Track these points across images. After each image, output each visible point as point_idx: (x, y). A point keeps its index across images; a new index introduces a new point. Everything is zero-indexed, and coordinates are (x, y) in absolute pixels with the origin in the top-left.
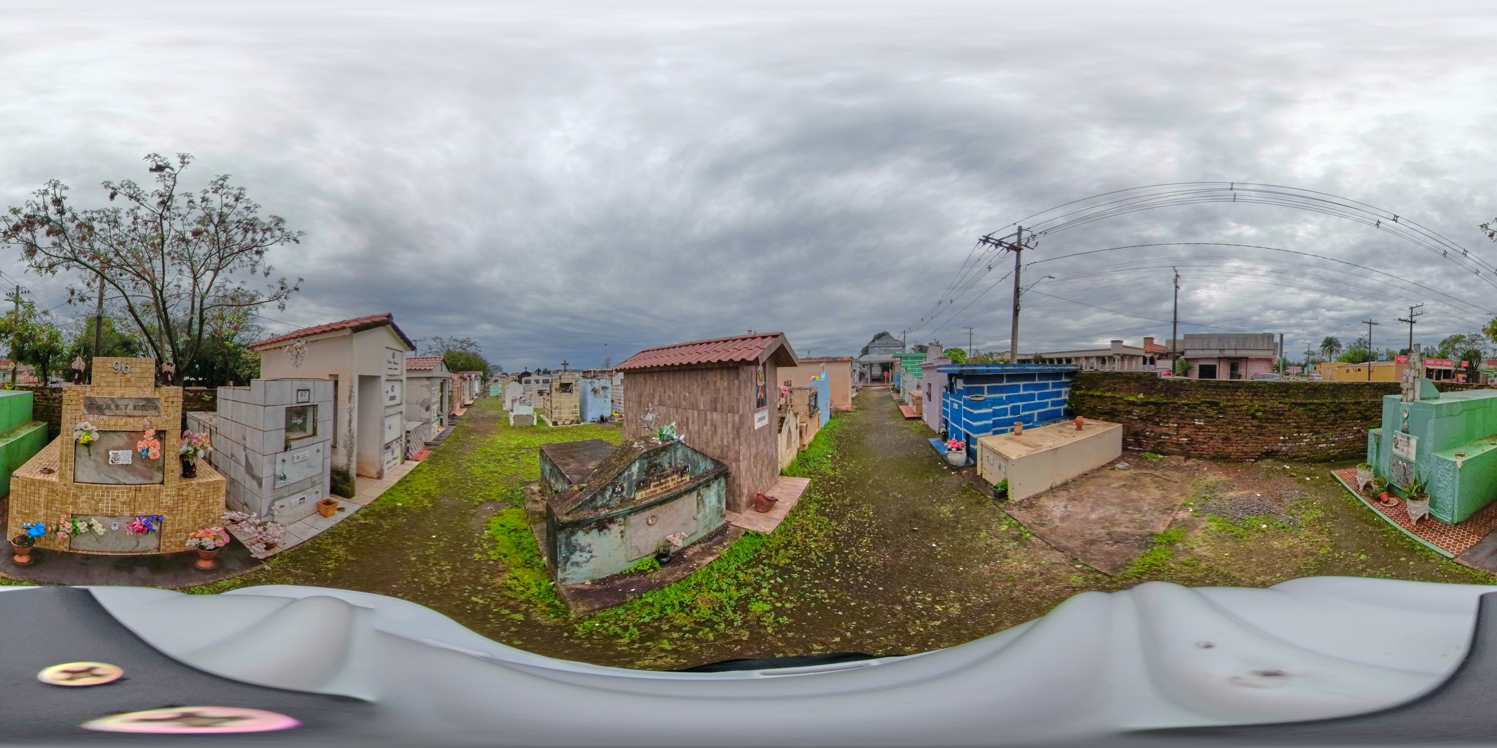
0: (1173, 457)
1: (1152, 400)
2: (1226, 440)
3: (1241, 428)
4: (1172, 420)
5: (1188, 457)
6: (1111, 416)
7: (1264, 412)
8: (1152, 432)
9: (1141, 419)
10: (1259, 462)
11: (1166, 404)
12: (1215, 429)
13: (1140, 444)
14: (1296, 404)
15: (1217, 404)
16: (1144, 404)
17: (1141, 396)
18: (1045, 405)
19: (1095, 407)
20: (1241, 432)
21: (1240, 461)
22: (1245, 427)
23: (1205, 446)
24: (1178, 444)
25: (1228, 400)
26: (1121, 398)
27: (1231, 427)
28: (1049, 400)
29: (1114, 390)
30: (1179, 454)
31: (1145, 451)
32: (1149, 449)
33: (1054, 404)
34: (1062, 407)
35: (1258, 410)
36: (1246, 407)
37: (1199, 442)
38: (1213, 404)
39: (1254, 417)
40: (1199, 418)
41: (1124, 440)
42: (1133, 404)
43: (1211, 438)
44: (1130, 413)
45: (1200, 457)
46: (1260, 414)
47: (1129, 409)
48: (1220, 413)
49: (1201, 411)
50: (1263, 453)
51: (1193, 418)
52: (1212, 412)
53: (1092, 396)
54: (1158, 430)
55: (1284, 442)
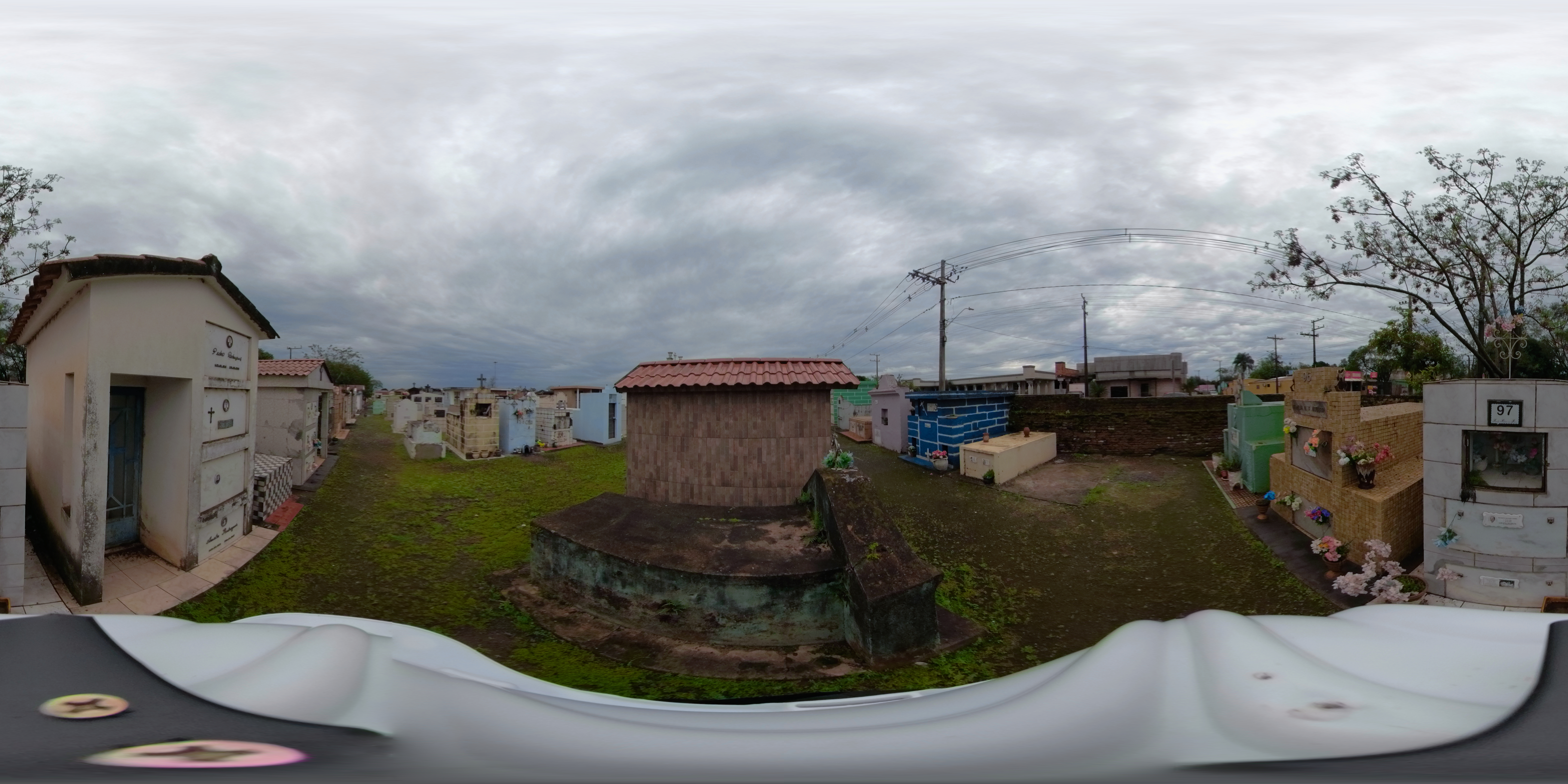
0: (1095, 455)
1: (1076, 414)
2: (1131, 440)
3: (1140, 431)
4: (1092, 428)
5: (1105, 454)
6: (1046, 428)
7: (1156, 419)
8: (1078, 437)
9: (1069, 428)
10: (1154, 456)
11: (1087, 416)
12: (1123, 433)
13: (1070, 448)
14: (1177, 413)
15: (1123, 415)
16: (1071, 418)
17: (1068, 412)
18: (993, 423)
19: (1032, 422)
20: (1140, 434)
21: (1140, 455)
22: (1143, 430)
23: (1117, 446)
24: (1098, 445)
25: (1130, 412)
26: (1053, 414)
27: (1133, 430)
28: (996, 419)
29: (1047, 408)
30: (1098, 453)
31: (1073, 453)
32: (1076, 450)
33: (1000, 421)
34: (1005, 424)
35: (1151, 418)
36: (1142, 416)
37: (1112, 443)
38: (1120, 415)
39: (1149, 423)
40: (1111, 425)
41: (1058, 445)
42: (1063, 418)
43: (1120, 439)
44: (1061, 425)
45: (1113, 454)
46: (1152, 420)
47: (1060, 422)
48: (1125, 421)
49: (1112, 420)
50: (1157, 449)
51: (1107, 426)
52: (1120, 421)
53: (1029, 414)
54: (1082, 436)
55: (1170, 440)
